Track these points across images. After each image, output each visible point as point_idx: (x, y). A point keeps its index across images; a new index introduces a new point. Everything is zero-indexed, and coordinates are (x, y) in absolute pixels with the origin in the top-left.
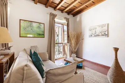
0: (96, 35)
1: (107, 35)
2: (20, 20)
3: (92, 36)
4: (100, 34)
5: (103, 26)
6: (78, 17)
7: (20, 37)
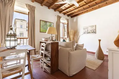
0: (88, 32)
1: (95, 33)
2: (40, 20)
3: (85, 33)
4: (91, 32)
5: (92, 26)
6: (75, 18)
7: (40, 32)
